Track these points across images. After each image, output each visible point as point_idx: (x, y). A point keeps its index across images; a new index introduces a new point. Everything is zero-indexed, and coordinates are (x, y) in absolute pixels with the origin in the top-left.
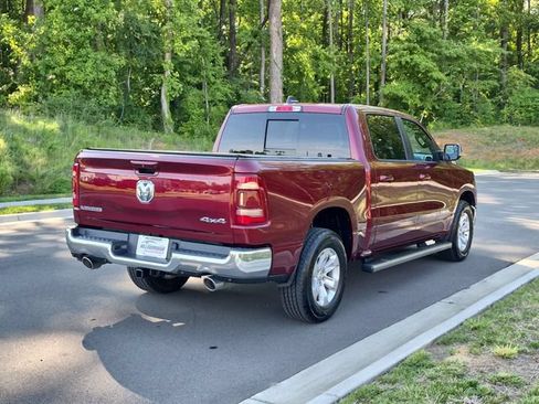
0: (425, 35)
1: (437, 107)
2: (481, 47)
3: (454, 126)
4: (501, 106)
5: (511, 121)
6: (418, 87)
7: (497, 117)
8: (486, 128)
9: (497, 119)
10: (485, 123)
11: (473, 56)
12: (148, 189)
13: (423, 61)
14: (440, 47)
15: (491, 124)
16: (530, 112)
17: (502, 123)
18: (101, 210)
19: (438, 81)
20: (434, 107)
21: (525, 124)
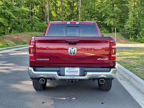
0: (9, 4)
1: (13, 26)
2: (25, 9)
3: (20, 32)
4: (32, 26)
5: (36, 30)
6: (7, 20)
7: (32, 29)
8: (29, 33)
9: (32, 30)
10: (29, 31)
11: (23, 11)
12: (75, 50)
13: (9, 12)
14: (13, 8)
15: (30, 32)
16: (40, 28)
17: (33, 31)
18: (48, 59)
19: (14, 18)
20: (12, 26)
21: (40, 32)
